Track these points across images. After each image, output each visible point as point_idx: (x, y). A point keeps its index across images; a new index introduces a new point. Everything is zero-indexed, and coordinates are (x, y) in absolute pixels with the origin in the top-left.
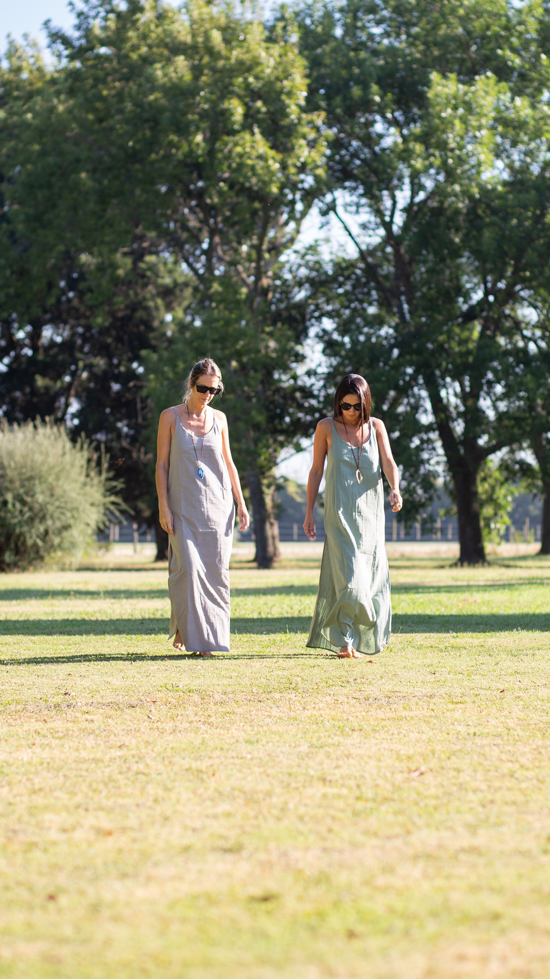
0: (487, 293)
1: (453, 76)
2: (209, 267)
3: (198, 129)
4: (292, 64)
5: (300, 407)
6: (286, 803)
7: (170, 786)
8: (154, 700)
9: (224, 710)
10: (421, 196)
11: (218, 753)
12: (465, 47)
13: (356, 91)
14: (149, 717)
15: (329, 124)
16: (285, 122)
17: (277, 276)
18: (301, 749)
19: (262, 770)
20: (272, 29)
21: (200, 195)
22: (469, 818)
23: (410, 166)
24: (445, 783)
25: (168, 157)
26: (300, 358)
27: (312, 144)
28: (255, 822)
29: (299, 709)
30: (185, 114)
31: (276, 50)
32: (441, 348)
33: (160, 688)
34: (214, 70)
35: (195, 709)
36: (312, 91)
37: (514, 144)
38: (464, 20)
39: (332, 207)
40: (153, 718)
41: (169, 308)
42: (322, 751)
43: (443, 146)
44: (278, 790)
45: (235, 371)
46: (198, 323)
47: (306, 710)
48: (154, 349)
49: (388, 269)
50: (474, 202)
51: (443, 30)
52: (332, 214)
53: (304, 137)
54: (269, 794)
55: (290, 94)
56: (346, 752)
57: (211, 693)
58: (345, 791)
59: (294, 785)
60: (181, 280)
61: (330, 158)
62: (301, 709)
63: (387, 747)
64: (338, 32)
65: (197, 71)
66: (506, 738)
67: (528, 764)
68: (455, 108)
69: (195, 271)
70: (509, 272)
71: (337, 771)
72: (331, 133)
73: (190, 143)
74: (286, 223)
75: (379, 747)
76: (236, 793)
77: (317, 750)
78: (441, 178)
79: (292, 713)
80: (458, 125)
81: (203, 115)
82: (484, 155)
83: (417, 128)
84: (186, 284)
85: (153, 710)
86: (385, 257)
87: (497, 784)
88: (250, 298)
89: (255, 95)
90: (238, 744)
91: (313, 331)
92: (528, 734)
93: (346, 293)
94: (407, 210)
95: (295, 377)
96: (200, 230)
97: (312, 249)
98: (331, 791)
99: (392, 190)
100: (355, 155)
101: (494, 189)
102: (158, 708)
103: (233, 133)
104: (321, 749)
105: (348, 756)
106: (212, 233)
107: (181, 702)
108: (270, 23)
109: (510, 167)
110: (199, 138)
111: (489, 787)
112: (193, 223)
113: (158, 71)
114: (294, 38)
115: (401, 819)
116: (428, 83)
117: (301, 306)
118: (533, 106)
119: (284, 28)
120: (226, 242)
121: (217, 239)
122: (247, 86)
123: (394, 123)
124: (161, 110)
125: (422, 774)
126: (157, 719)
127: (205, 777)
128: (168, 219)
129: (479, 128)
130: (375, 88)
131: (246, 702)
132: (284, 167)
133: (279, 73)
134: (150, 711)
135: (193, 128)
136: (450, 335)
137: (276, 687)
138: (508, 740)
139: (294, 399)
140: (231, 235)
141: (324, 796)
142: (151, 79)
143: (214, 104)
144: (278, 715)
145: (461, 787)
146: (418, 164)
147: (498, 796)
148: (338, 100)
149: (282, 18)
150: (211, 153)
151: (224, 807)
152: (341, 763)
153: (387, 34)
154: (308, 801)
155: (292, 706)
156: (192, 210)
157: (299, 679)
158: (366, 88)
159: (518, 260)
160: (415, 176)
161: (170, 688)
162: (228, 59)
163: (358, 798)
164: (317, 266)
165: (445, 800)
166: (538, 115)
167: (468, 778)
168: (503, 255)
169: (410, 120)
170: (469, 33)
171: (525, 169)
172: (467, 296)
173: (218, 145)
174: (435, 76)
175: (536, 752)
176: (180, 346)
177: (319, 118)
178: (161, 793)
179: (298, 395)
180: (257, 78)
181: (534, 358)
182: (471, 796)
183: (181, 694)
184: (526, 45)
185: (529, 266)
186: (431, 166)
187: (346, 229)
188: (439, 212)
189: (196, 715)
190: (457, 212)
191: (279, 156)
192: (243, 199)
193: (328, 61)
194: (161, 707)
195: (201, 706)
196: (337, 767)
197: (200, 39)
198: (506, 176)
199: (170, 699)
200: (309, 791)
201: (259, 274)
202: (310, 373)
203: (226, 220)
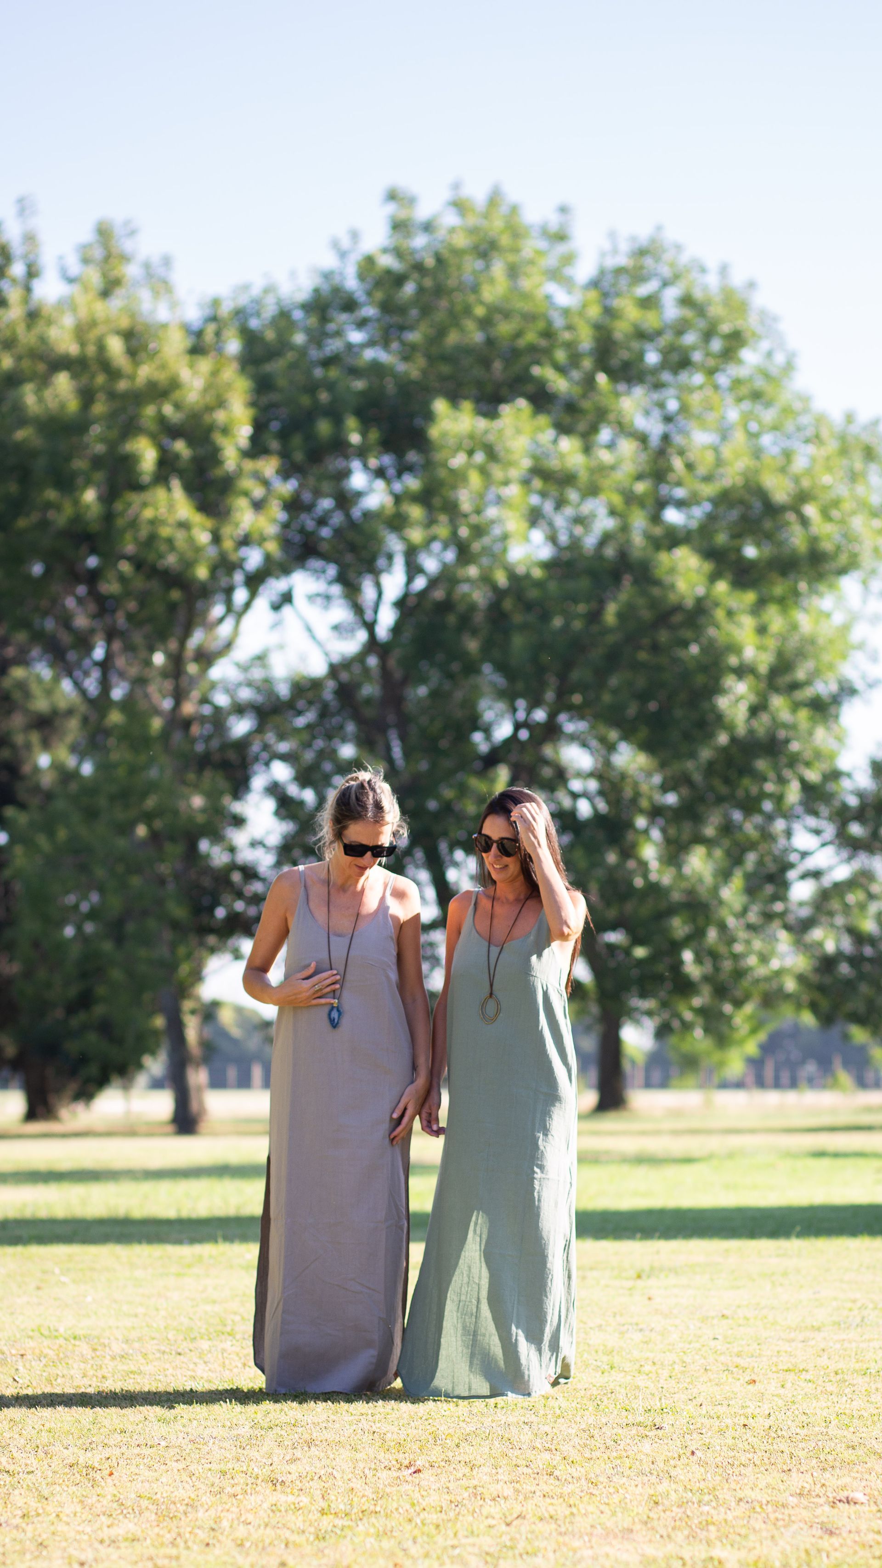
0: (518, 726)
1: (467, 406)
2: (105, 686)
3: (88, 483)
4: (229, 386)
5: (240, 895)
6: (217, 1520)
7: (46, 1493)
8: (22, 1352)
9: (125, 1368)
10: (420, 583)
11: (118, 1437)
12: (486, 363)
13: (324, 428)
14: (15, 1380)
15: (285, 473)
16: (218, 473)
17: (205, 700)
18: (241, 1431)
19: (181, 1465)
20: (199, 334)
21: (93, 577)
22: (487, 1542)
23: (404, 539)
24: (452, 1486)
25: (44, 524)
26: (239, 821)
27: (258, 505)
28: (173, 1552)
29: (237, 1367)
30: (68, 458)
31: (205, 365)
32: (447, 808)
33: (31, 1334)
34: (112, 395)
35: (82, 1366)
36: (259, 426)
37: (560, 504)
38: (485, 323)
39: (287, 598)
40: (21, 1381)
41: (46, 745)
42: (270, 1433)
43: (452, 509)
44: (206, 1499)
45: (143, 843)
46: (87, 769)
47: (247, 1368)
48: (22, 806)
49: (369, 690)
50: (499, 594)
51: (453, 338)
52: (287, 610)
53: (246, 494)
54: (192, 1505)
55: (226, 431)
56: (306, 1436)
57: (106, 1342)
58: (305, 1500)
59: (229, 1489)
60: (62, 705)
61: (286, 526)
62: (240, 1365)
63: (367, 1427)
64: (299, 338)
65: (87, 396)
66: (542, 1412)
67: (574, 1455)
68: (471, 453)
69: (83, 692)
70: (550, 695)
71: (293, 1468)
72: (287, 488)
73: (76, 502)
74: (221, 620)
75: (354, 1427)
76: (145, 1503)
77: (263, 1433)
78: (450, 556)
79: (227, 1372)
80: (475, 479)
81: (97, 462)
82: (513, 523)
83: (412, 483)
84: (70, 712)
85: (21, 1368)
86: (366, 670)
87: (529, 1487)
88: (165, 734)
89: (173, 431)
90: (147, 1423)
91: (258, 782)
92: (574, 1405)
93: (309, 727)
94: (401, 604)
95: (232, 850)
96: (92, 631)
97: (261, 659)
98: (283, 1499)
99: (376, 573)
100: (322, 521)
101: (528, 576)
102: (28, 1365)
103: (138, 487)
104: (270, 1432)
105: (310, 1443)
106: (109, 638)
107: (61, 1355)
108: (196, 324)
109: (552, 539)
110: (90, 496)
111: (517, 1491)
112: (81, 621)
113: (29, 396)
114: (233, 346)
115: (386, 1544)
116: (429, 416)
117: (242, 745)
118: (587, 449)
119: (218, 334)
120: (129, 648)
121: (117, 645)
122: (162, 420)
123: (380, 473)
124: (33, 454)
125: (418, 1471)
126: (27, 1383)
127: (98, 1476)
128: (45, 614)
129: (506, 483)
130: (351, 422)
131: (158, 1355)
132: (217, 538)
133: (209, 399)
134: (17, 1370)
135: (80, 481)
136: (463, 790)
137: (203, 1331)
138: (545, 1415)
139: (228, 883)
140: (138, 638)
141: (274, 1508)
142: (18, 408)
143: (113, 445)
144: (205, 1375)
145: (476, 1493)
146: (416, 535)
147: (530, 1506)
148: (297, 440)
149: (214, 319)
150: (109, 517)
151: (126, 1527)
152: (298, 1454)
153: (371, 343)
154: (250, 1517)
155: (227, 1362)
156: (80, 601)
157: (237, 1318)
158: (338, 421)
159: (563, 677)
160: (411, 554)
161: (46, 1333)
162: (132, 377)
163: (323, 1512)
164: (266, 686)
165: (452, 1515)
166: (593, 463)
167: (486, 1478)
168: (541, 670)
169: (403, 469)
170: (490, 342)
171: (575, 544)
172: (487, 730)
173: (118, 506)
174: (440, 406)
175: (586, 1435)
176: (60, 805)
177: (269, 467)
178: (33, 1504)
179: (236, 877)
180: (177, 406)
181: (587, 823)
182: (490, 1508)
183: (61, 1341)
184: (575, 359)
185: (581, 687)
186: (433, 538)
187: (309, 629)
188: (446, 606)
189: (85, 1376)
190: (472, 607)
191: (209, 523)
192: (155, 585)
193: (282, 382)
194: (33, 1363)
195: (91, 1362)
196: (294, 1460)
197: (91, 350)
198: (545, 552)
199: (47, 1351)
200: (252, 1500)
201: (179, 696)
202: (255, 844)
203: (130, 617)
